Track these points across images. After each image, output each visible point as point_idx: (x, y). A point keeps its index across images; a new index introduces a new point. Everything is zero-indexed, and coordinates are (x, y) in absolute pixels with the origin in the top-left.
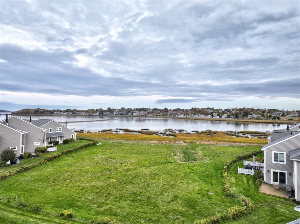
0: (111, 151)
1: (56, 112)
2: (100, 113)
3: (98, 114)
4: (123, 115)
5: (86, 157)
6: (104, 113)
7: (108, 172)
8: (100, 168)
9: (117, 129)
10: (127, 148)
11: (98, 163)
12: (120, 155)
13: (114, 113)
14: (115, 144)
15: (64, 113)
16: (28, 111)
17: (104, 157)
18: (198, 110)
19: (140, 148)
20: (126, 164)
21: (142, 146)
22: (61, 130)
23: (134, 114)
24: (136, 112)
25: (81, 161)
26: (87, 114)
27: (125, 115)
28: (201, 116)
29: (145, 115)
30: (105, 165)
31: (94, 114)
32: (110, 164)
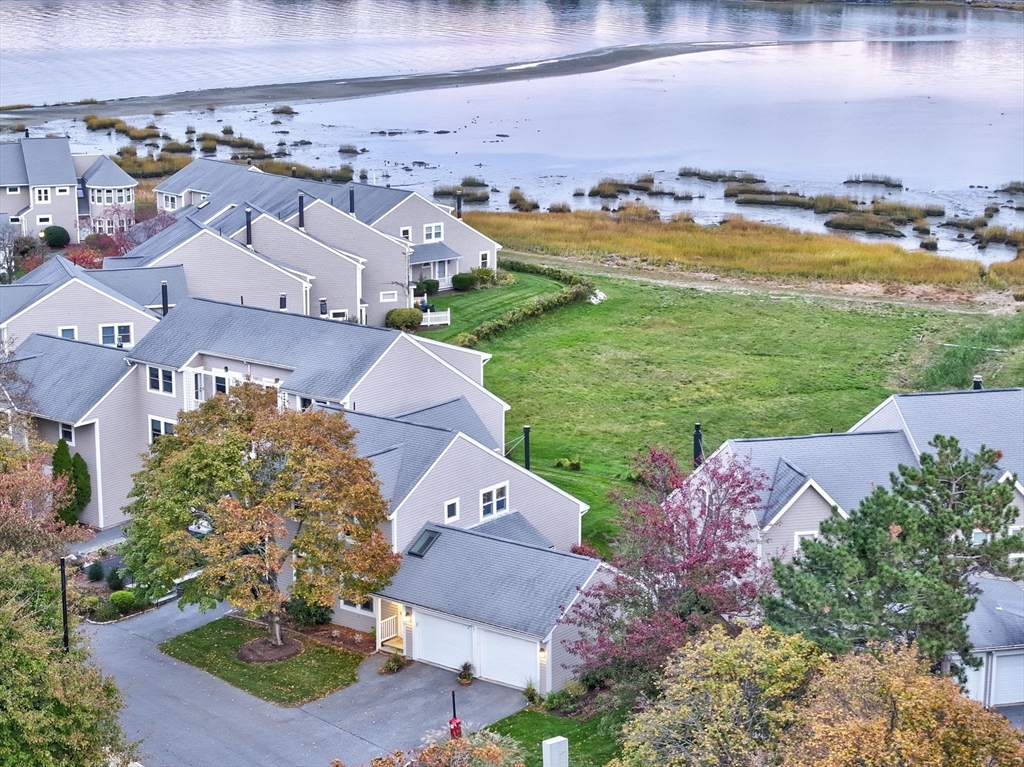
0: (651, 331)
5: (560, 352)
7: (642, 404)
8: (617, 392)
9: (686, 174)
10: (719, 320)
11: (606, 375)
12: (684, 353)
14: (668, 300)
17: (623, 355)
19: (775, 323)
20: (700, 384)
21: (788, 316)
22: (442, 234)
25: (549, 367)
30: (630, 382)
32: (645, 380)
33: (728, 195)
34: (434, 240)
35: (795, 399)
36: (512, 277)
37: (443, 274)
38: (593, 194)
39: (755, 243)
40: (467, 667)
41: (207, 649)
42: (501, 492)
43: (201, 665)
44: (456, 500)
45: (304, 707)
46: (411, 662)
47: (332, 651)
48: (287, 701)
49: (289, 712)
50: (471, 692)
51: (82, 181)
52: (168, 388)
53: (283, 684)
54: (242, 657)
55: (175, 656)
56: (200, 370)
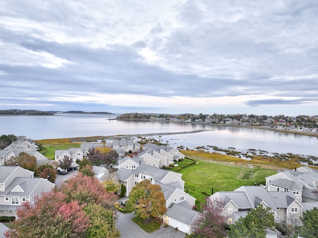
0: (204, 168)
1: (152, 117)
2: (192, 120)
3: (190, 120)
4: (215, 123)
5: (192, 171)
6: (196, 120)
7: (203, 180)
8: (200, 177)
9: (208, 146)
10: (213, 167)
11: (198, 175)
12: (209, 172)
13: (206, 120)
14: (206, 164)
15: (159, 119)
16: (129, 116)
17: (201, 172)
18: (306, 119)
19: (221, 168)
20: (211, 177)
21: (222, 167)
23: (227, 122)
24: (228, 120)
25: (191, 173)
26: (180, 120)
27: (217, 123)
28: (305, 130)
29: (239, 124)
30: (201, 176)
31: (186, 121)
32: (204, 176)
33: (213, 149)
34: (176, 155)
35: (225, 180)
36: (186, 160)
37: (177, 159)
38: (196, 148)
39: (217, 156)
40: (177, 228)
41: (138, 220)
42: (183, 197)
43: (137, 223)
44: (176, 199)
45: (151, 234)
46: (168, 225)
47: (157, 222)
48: (148, 232)
49: (149, 234)
50: (177, 232)
51: (134, 145)
52: (138, 177)
53: (148, 228)
54: (143, 222)
55: (133, 221)
56: (142, 175)
